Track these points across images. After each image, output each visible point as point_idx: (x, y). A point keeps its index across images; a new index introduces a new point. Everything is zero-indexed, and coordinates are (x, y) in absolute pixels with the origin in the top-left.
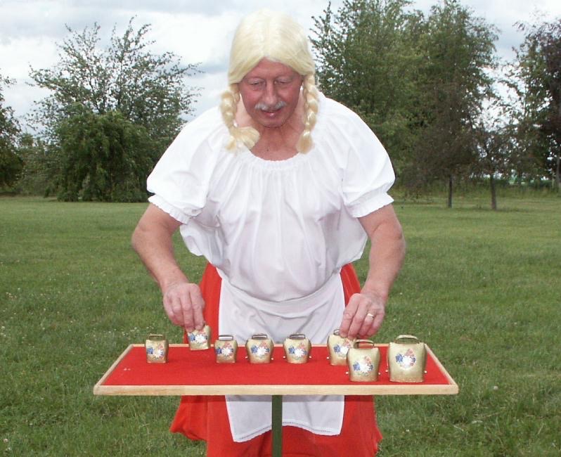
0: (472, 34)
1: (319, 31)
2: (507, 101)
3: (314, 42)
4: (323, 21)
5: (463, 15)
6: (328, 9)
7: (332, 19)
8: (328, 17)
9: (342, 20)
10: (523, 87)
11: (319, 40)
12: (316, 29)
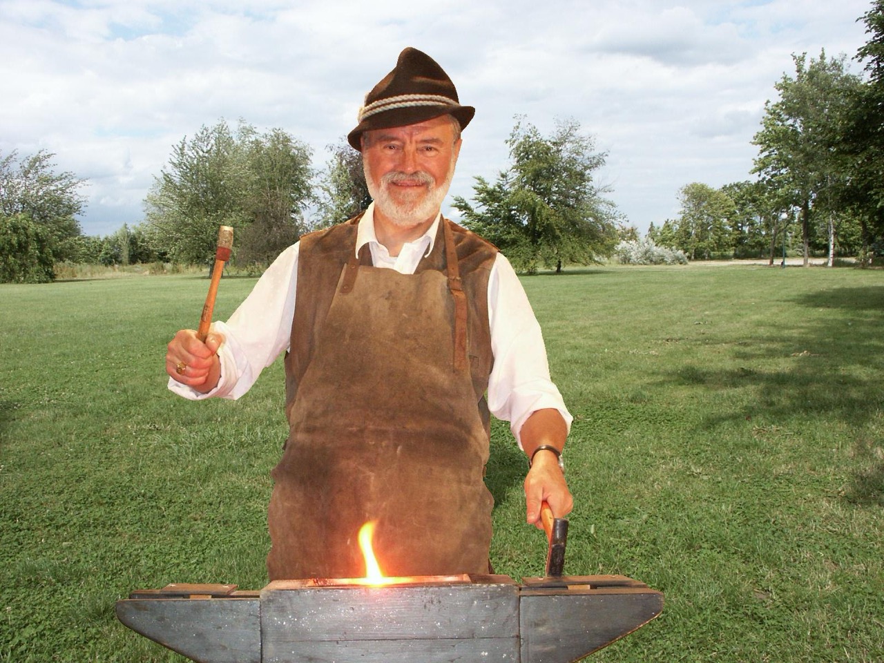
0: (294, 154)
1: (177, 156)
2: (323, 201)
3: (174, 164)
4: (180, 149)
5: (287, 140)
6: (184, 140)
7: (186, 148)
8: (183, 147)
9: (193, 148)
10: (334, 190)
11: (176, 162)
12: (174, 154)
